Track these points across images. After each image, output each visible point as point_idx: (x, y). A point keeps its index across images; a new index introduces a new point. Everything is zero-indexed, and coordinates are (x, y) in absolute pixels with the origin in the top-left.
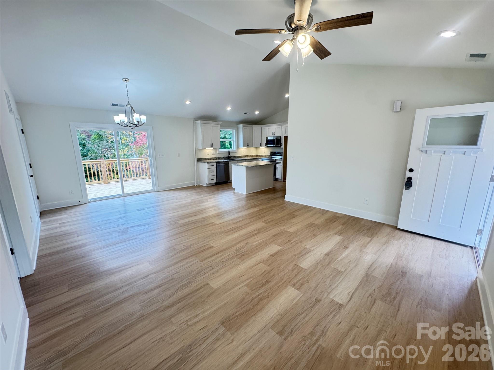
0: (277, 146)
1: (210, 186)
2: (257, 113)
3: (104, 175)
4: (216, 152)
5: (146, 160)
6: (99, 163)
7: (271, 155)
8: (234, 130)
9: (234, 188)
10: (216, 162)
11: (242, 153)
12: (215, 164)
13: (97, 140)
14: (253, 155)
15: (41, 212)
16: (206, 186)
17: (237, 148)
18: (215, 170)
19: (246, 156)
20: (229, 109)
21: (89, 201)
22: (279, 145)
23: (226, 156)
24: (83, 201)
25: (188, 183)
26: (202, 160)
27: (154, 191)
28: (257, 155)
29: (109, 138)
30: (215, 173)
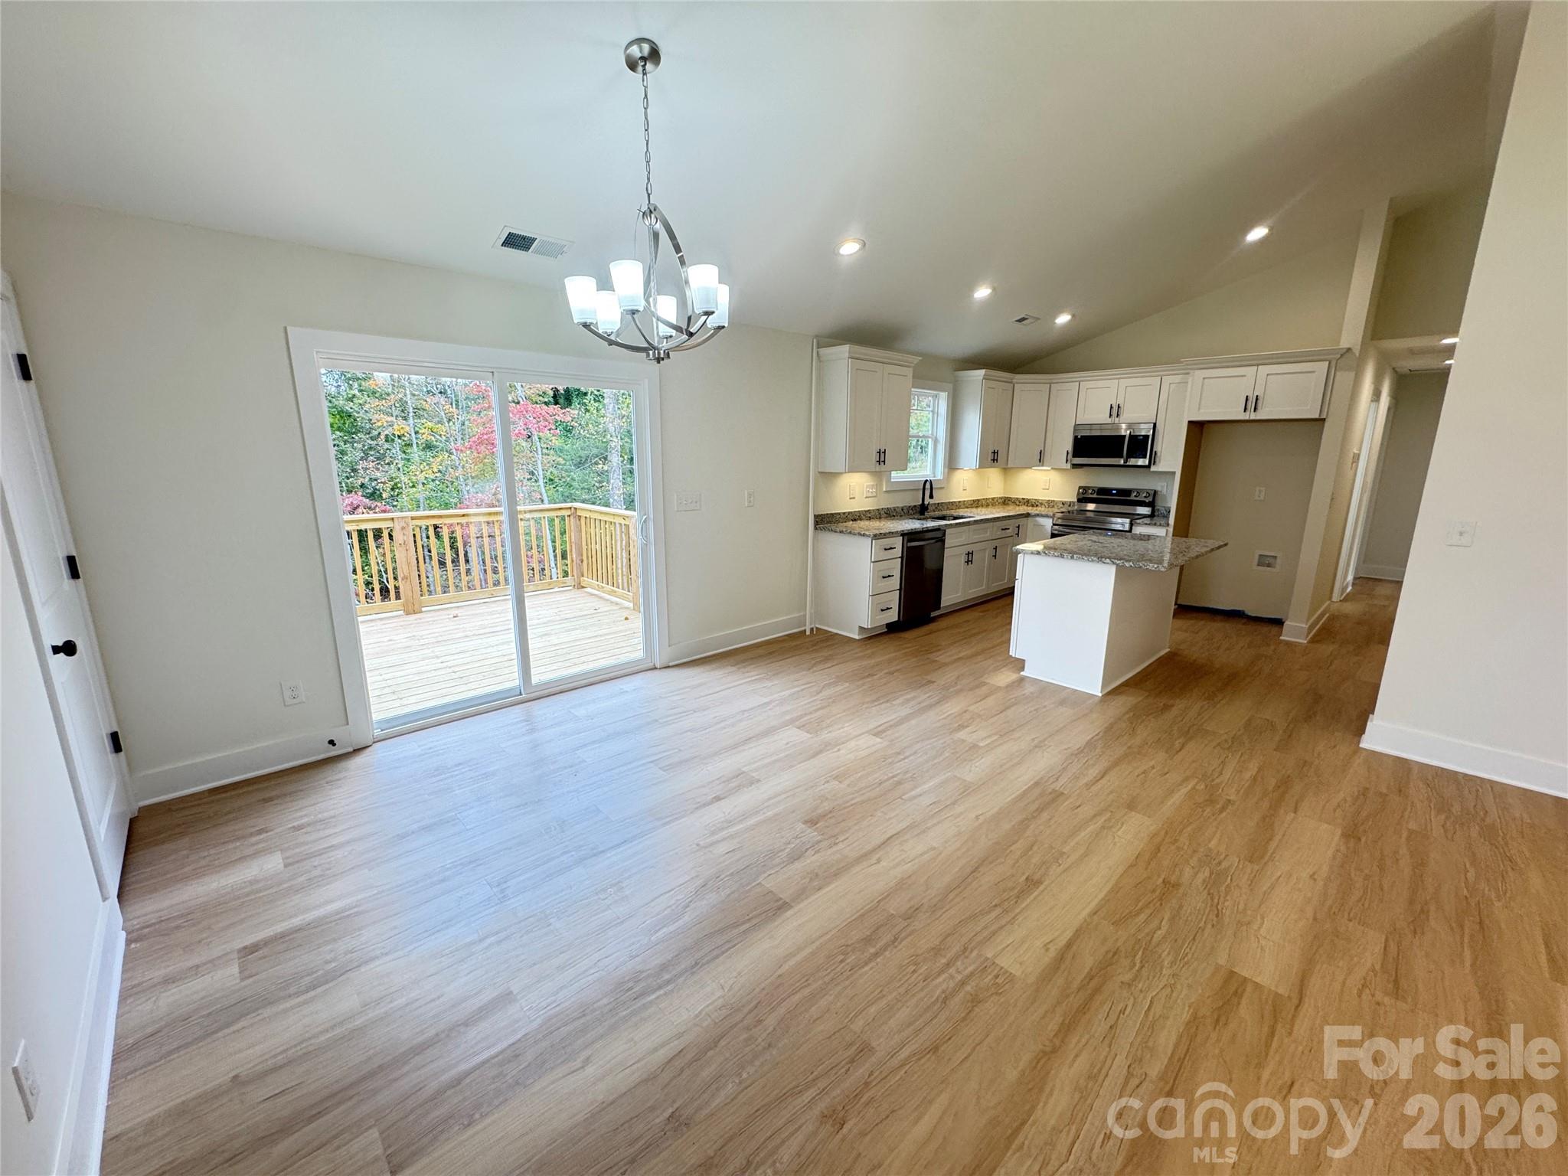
0: (1132, 461)
1: (874, 637)
2: (1063, 319)
3: (405, 578)
4: (878, 485)
5: (568, 513)
6: (389, 524)
7: (1079, 500)
8: (943, 396)
9: (1023, 661)
10: (903, 534)
11: (962, 489)
12: (898, 542)
13: (338, 433)
14: (993, 499)
15: (132, 821)
16: (857, 637)
17: (946, 470)
18: (896, 568)
19: (974, 501)
20: (983, 293)
21: (377, 732)
22: (1147, 462)
23: (913, 504)
24: (346, 739)
25: (776, 623)
26: (830, 522)
27: (651, 665)
28: (1009, 499)
29: (380, 424)
30: (895, 582)
